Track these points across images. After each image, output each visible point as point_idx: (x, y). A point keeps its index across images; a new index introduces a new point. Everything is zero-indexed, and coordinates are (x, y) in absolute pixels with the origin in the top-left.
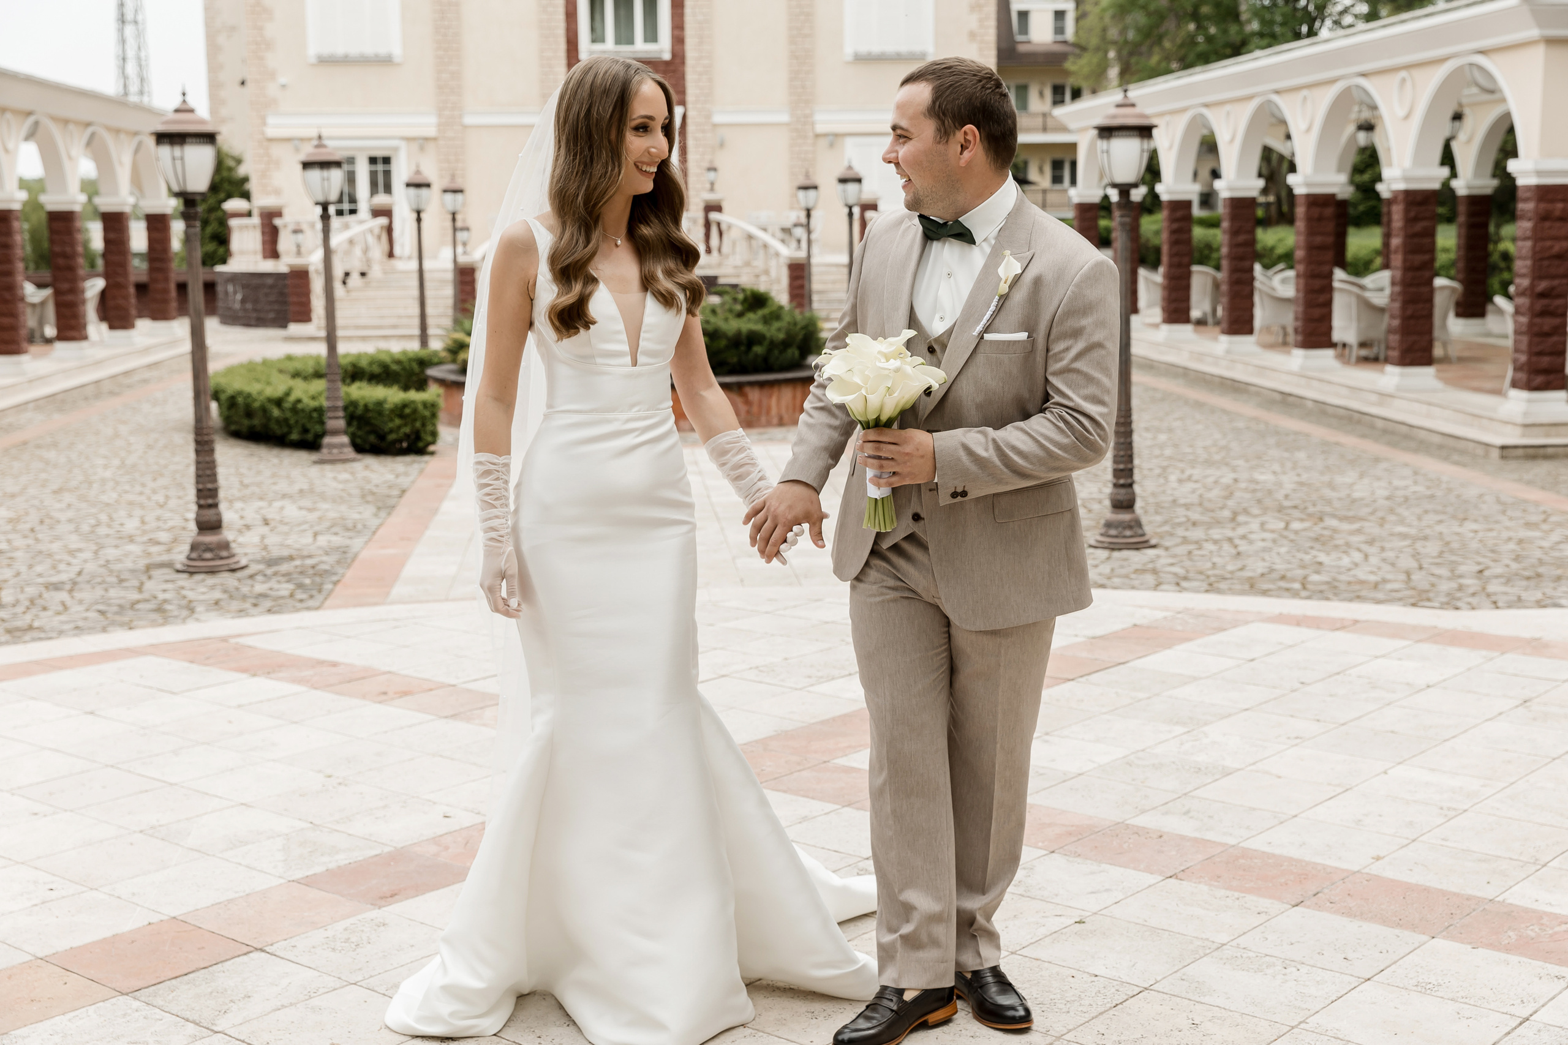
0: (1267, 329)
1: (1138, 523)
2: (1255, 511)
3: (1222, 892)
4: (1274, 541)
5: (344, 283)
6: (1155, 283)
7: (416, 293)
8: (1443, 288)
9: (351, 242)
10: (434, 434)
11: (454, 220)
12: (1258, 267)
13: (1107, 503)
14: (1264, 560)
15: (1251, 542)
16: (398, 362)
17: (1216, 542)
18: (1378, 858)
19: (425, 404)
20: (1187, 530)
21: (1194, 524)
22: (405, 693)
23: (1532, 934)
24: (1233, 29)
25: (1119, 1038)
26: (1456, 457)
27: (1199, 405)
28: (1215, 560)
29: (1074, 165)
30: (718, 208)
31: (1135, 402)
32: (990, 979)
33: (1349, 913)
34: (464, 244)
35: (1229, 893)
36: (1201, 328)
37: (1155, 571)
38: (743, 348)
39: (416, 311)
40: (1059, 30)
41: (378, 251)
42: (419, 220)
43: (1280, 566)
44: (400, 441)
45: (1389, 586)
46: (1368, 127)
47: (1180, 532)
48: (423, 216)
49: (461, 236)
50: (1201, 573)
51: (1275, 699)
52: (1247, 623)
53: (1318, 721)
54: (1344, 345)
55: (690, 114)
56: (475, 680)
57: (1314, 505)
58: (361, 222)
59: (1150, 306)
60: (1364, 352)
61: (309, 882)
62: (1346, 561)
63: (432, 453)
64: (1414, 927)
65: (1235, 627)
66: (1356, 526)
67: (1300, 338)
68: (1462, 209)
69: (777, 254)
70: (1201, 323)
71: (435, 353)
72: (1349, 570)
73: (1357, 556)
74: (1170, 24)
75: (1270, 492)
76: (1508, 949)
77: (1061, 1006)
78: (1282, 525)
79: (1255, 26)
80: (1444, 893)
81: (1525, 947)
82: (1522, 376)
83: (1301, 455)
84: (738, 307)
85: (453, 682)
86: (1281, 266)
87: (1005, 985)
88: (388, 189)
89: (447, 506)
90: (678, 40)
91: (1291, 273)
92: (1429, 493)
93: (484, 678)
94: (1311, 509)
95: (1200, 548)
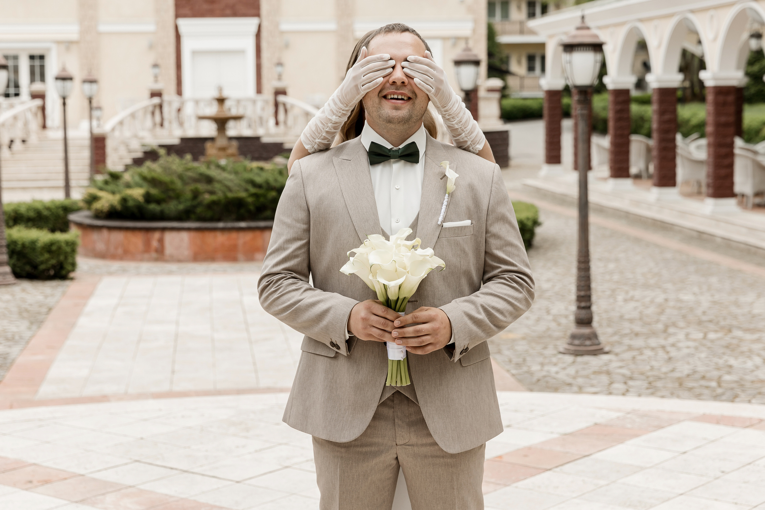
0: (686, 183)
1: (594, 336)
2: (682, 324)
4: (696, 348)
5: (10, 147)
6: (604, 149)
7: (61, 154)
9: (15, 118)
10: (74, 265)
11: (90, 102)
12: (679, 137)
13: (572, 318)
14: (688, 363)
15: (679, 349)
16: (48, 209)
17: (653, 349)
19: (67, 243)
20: (631, 339)
21: (637, 335)
22: (46, 482)
27: (637, 241)
28: (654, 363)
29: (543, 58)
31: (592, 238)
34: (98, 119)
36: (638, 181)
37: (608, 373)
39: (61, 168)
41: (35, 124)
42: (64, 104)
43: (701, 369)
44: (48, 270)
47: (626, 341)
48: (68, 101)
49: (96, 113)
50: (642, 374)
51: (703, 485)
52: (679, 421)
53: (736, 504)
54: (743, 196)
55: (265, 24)
56: (99, 471)
57: (725, 319)
58: (23, 103)
59: (601, 164)
60: (758, 200)
63: (72, 279)
65: (670, 425)
66: (756, 336)
67: (711, 191)
70: (638, 177)
71: (75, 203)
72: (752, 371)
75: (691, 310)
78: (701, 335)
83: (714, 280)
85: (82, 472)
86: (695, 136)
88: (43, 78)
89: (83, 321)
91: (703, 142)
93: (106, 469)
94: (722, 323)
95: (641, 354)
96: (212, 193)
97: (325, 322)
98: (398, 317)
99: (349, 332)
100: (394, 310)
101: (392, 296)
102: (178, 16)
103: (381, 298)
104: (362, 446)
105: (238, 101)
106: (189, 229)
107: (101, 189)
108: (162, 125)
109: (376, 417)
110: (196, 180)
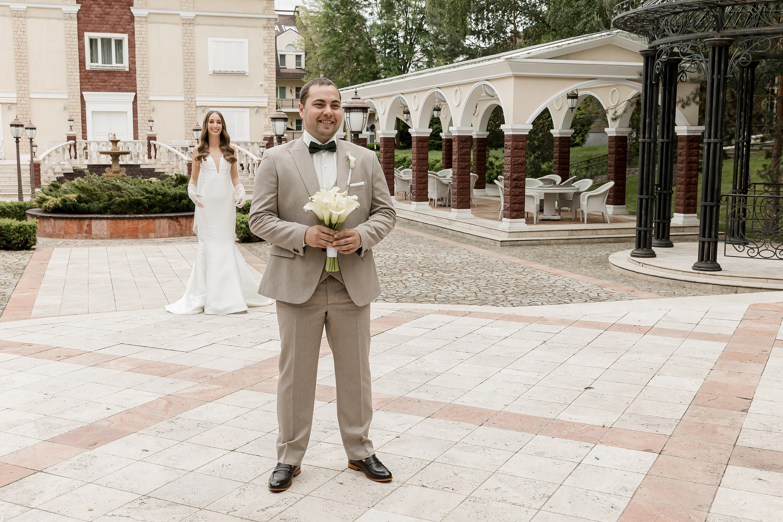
0: (400, 193)
2: (409, 269)
3: (451, 422)
4: (419, 281)
8: (472, 176)
10: (35, 240)
11: (31, 142)
14: (417, 289)
15: (410, 282)
16: (10, 207)
18: (506, 406)
19: (30, 227)
22: (69, 357)
23: (573, 431)
24: (374, 66)
25: (427, 482)
26: (483, 246)
28: (397, 289)
30: (155, 139)
32: (373, 462)
33: (501, 427)
34: (35, 153)
35: (453, 422)
38: (178, 201)
40: (298, 64)
42: (17, 142)
43: (424, 292)
44: (18, 244)
45: (469, 299)
46: (439, 110)
49: (34, 149)
50: (393, 295)
52: (427, 314)
53: (467, 352)
54: (432, 200)
55: (138, 95)
56: (99, 349)
60: (439, 203)
61: (53, 440)
62: (450, 289)
63: (34, 249)
64: (528, 431)
67: (414, 197)
68: (475, 144)
69: (182, 159)
71: (28, 203)
72: (452, 292)
73: (454, 287)
74: (346, 63)
75: (413, 261)
76: (565, 437)
77: (400, 471)
78: (421, 275)
79: (382, 65)
80: (536, 417)
81: (571, 436)
82: (508, 212)
83: (422, 246)
84: (174, 183)
85: (90, 350)
87: (379, 464)
89: (48, 273)
90: (132, 62)
91: (410, 170)
92: (476, 260)
93: (104, 348)
94: (431, 268)
95: (390, 285)
96: (120, 197)
97: (291, 238)
98: (336, 233)
99: (305, 243)
100: (334, 229)
101: (334, 221)
102: (82, 90)
103: (327, 223)
104: (308, 306)
105: (125, 143)
106: (107, 219)
107: (47, 195)
108: (76, 158)
109: (317, 289)
110: (109, 189)
